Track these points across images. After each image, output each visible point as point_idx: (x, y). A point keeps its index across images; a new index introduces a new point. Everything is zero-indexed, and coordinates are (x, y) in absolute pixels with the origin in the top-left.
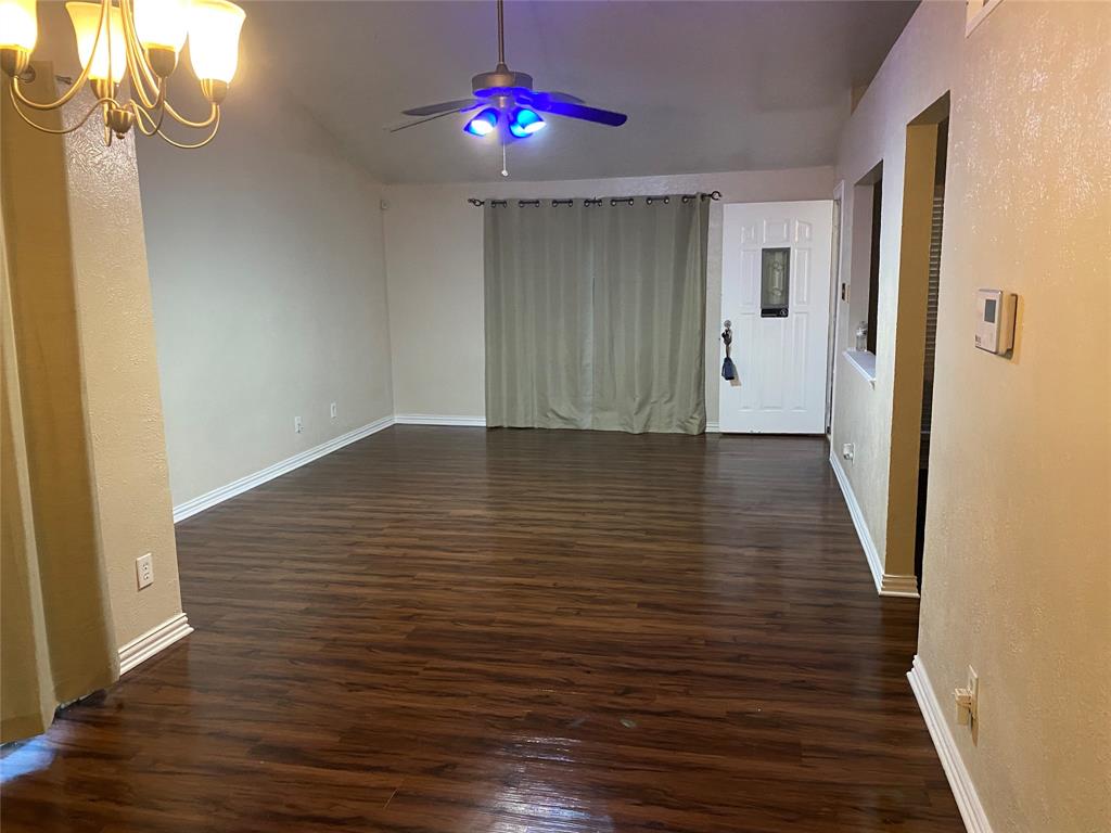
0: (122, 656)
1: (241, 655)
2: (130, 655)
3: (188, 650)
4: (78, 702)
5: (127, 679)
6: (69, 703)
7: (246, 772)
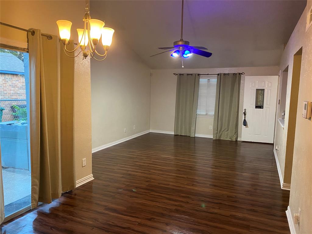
0: (77, 183)
1: (104, 186)
2: (79, 183)
3: (93, 183)
4: (66, 193)
5: (78, 188)
6: (64, 192)
7: (103, 213)
